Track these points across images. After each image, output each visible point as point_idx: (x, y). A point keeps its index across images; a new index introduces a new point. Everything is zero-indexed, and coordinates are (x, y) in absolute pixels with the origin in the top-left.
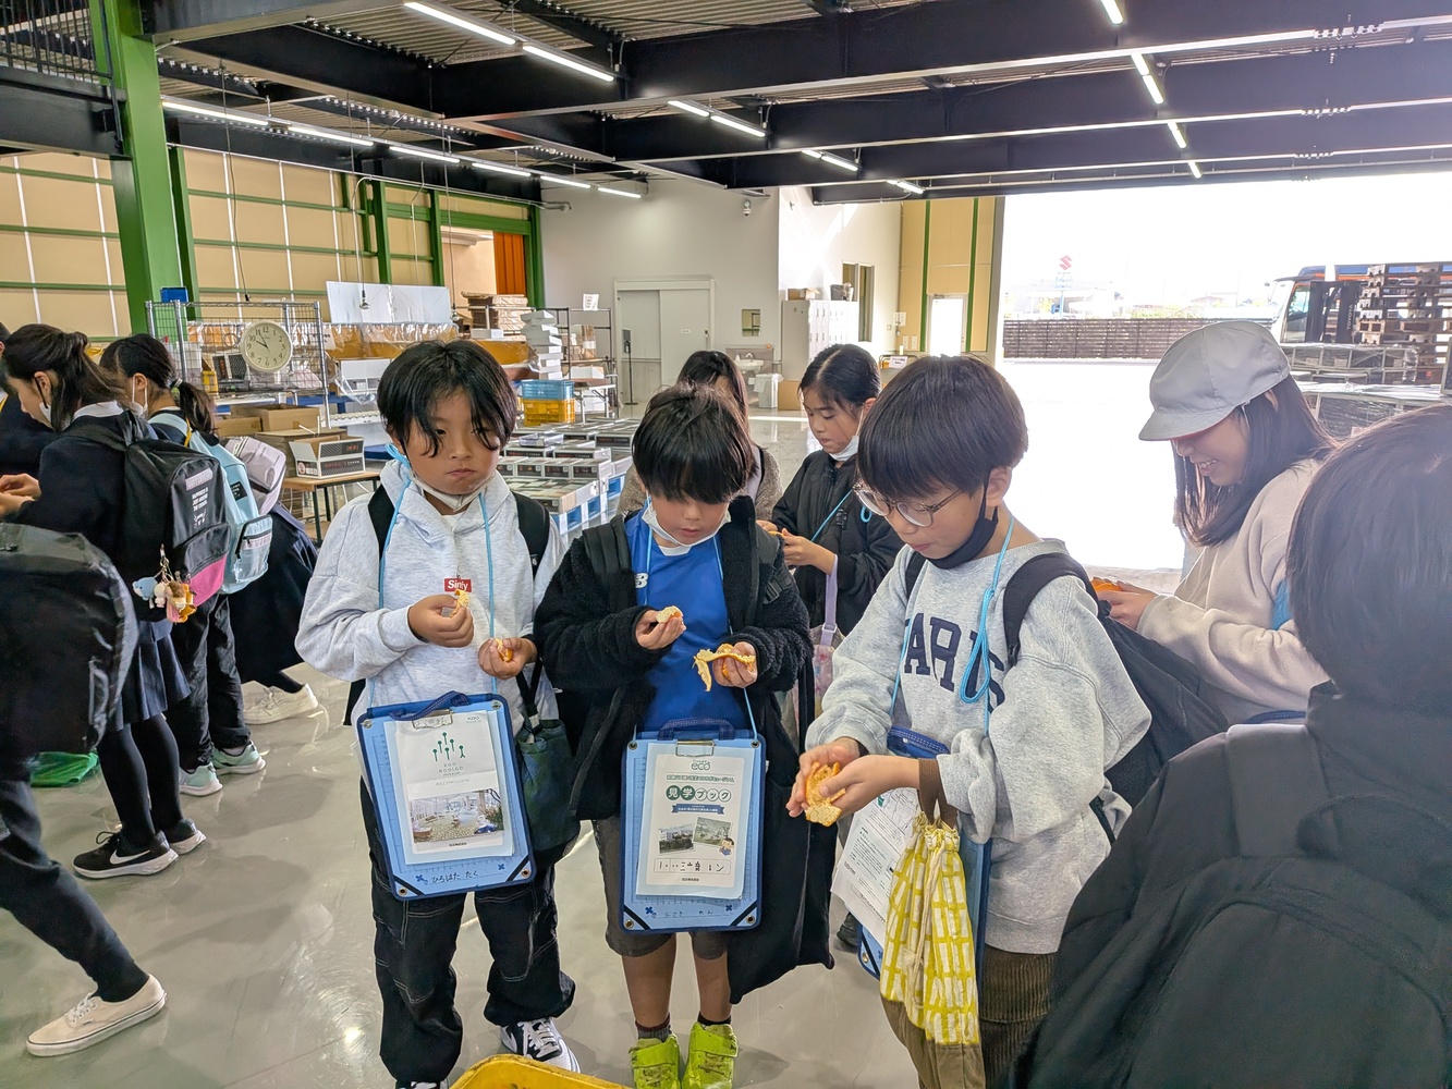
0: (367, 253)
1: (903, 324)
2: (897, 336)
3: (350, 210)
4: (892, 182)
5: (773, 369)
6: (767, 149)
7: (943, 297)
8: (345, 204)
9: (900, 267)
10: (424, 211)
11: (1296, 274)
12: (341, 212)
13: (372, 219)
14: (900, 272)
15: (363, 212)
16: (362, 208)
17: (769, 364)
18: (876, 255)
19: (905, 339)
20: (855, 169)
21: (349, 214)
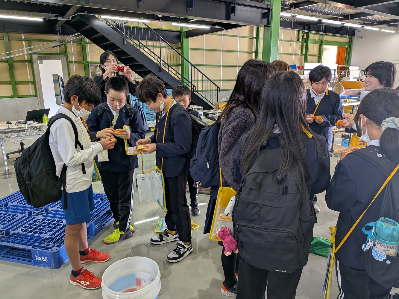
0: (302, 54)
3: (299, 42)
8: (298, 40)
10: (319, 41)
12: (296, 42)
13: (305, 44)
15: (302, 42)
16: (302, 41)
21: (299, 43)
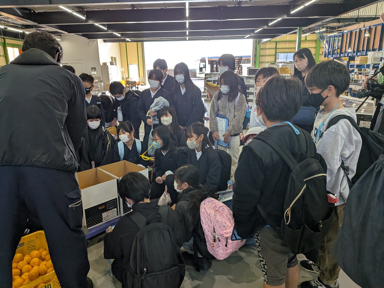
1: (123, 71)
2: (122, 74)
4: (114, 33)
5: (101, 82)
6: (86, 22)
7: (132, 64)
9: (121, 57)
10: (2, 43)
11: (200, 59)
14: (121, 59)
17: (100, 80)
18: (116, 55)
19: (124, 74)
20: (106, 29)
